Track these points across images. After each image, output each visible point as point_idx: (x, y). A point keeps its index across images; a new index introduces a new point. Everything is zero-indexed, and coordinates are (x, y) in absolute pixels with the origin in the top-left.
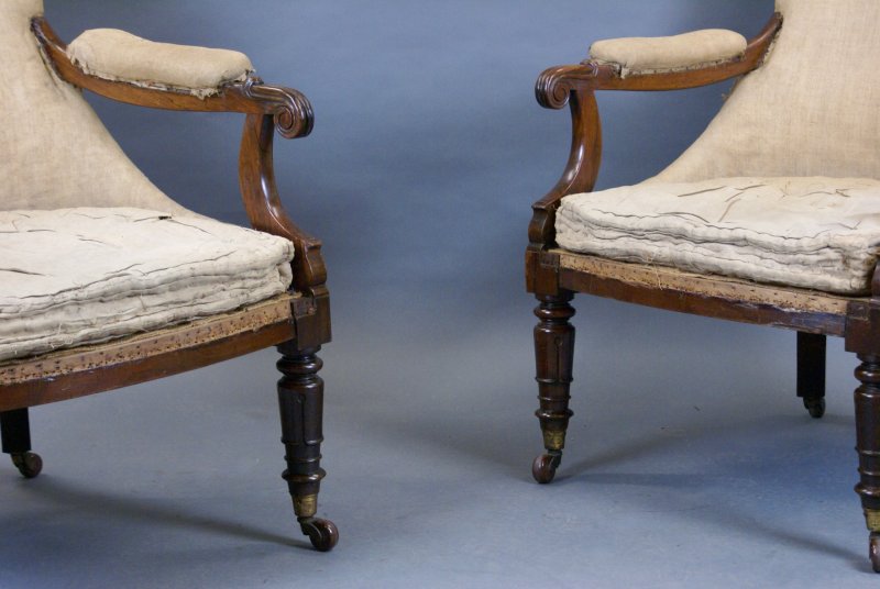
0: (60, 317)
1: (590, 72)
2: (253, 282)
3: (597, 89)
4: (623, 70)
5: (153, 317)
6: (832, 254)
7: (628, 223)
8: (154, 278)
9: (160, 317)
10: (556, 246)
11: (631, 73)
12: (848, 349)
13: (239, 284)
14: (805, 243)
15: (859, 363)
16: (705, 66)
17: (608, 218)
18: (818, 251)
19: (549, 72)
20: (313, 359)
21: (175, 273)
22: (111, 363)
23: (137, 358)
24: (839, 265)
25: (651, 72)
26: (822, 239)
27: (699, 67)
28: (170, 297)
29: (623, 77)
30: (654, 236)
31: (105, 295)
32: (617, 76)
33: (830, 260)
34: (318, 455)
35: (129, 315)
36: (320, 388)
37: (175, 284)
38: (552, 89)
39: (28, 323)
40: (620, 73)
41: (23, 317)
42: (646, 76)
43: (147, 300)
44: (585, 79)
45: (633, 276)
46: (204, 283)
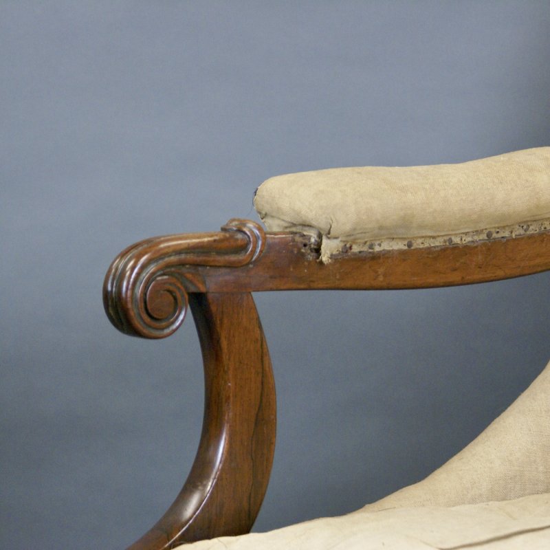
1: (243, 248)
3: (261, 288)
4: (325, 241)
11: (346, 250)
16: (534, 229)
19: (134, 250)
25: (399, 246)
27: (519, 231)
29: (325, 258)
32: (311, 257)
38: (139, 291)
40: (318, 251)
42: (385, 255)
44: (231, 266)
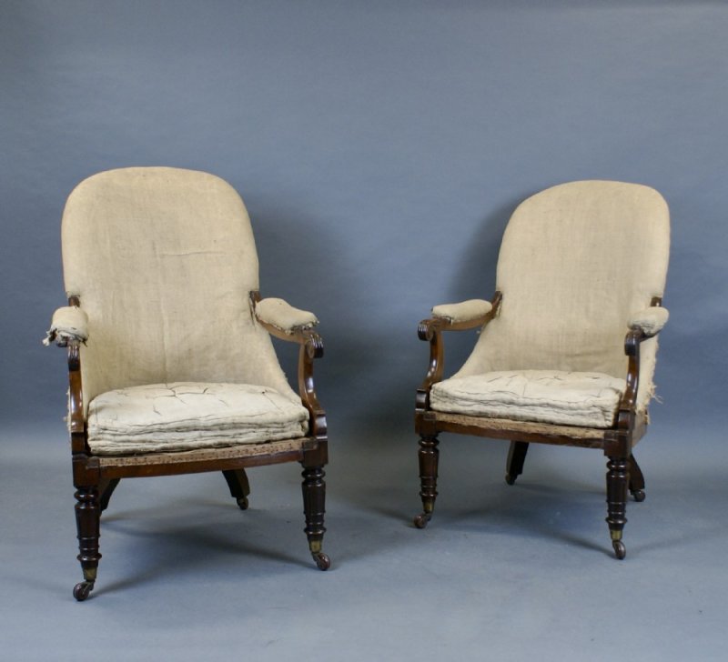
0: (149, 437)
2: (275, 429)
5: (204, 442)
6: (597, 410)
7: (478, 397)
8: (210, 423)
9: (209, 442)
10: (431, 409)
12: (605, 454)
13: (266, 429)
14: (581, 405)
15: (608, 460)
17: (465, 395)
18: (588, 408)
20: (320, 471)
21: (222, 421)
22: (175, 462)
23: (190, 461)
24: (600, 415)
26: (591, 404)
28: (219, 433)
30: (495, 403)
31: (178, 428)
33: (595, 413)
34: (322, 521)
35: (190, 439)
36: (324, 486)
37: (221, 427)
39: (131, 438)
41: (128, 435)
43: (203, 433)
44: (438, 326)
45: (484, 423)
46: (241, 428)
